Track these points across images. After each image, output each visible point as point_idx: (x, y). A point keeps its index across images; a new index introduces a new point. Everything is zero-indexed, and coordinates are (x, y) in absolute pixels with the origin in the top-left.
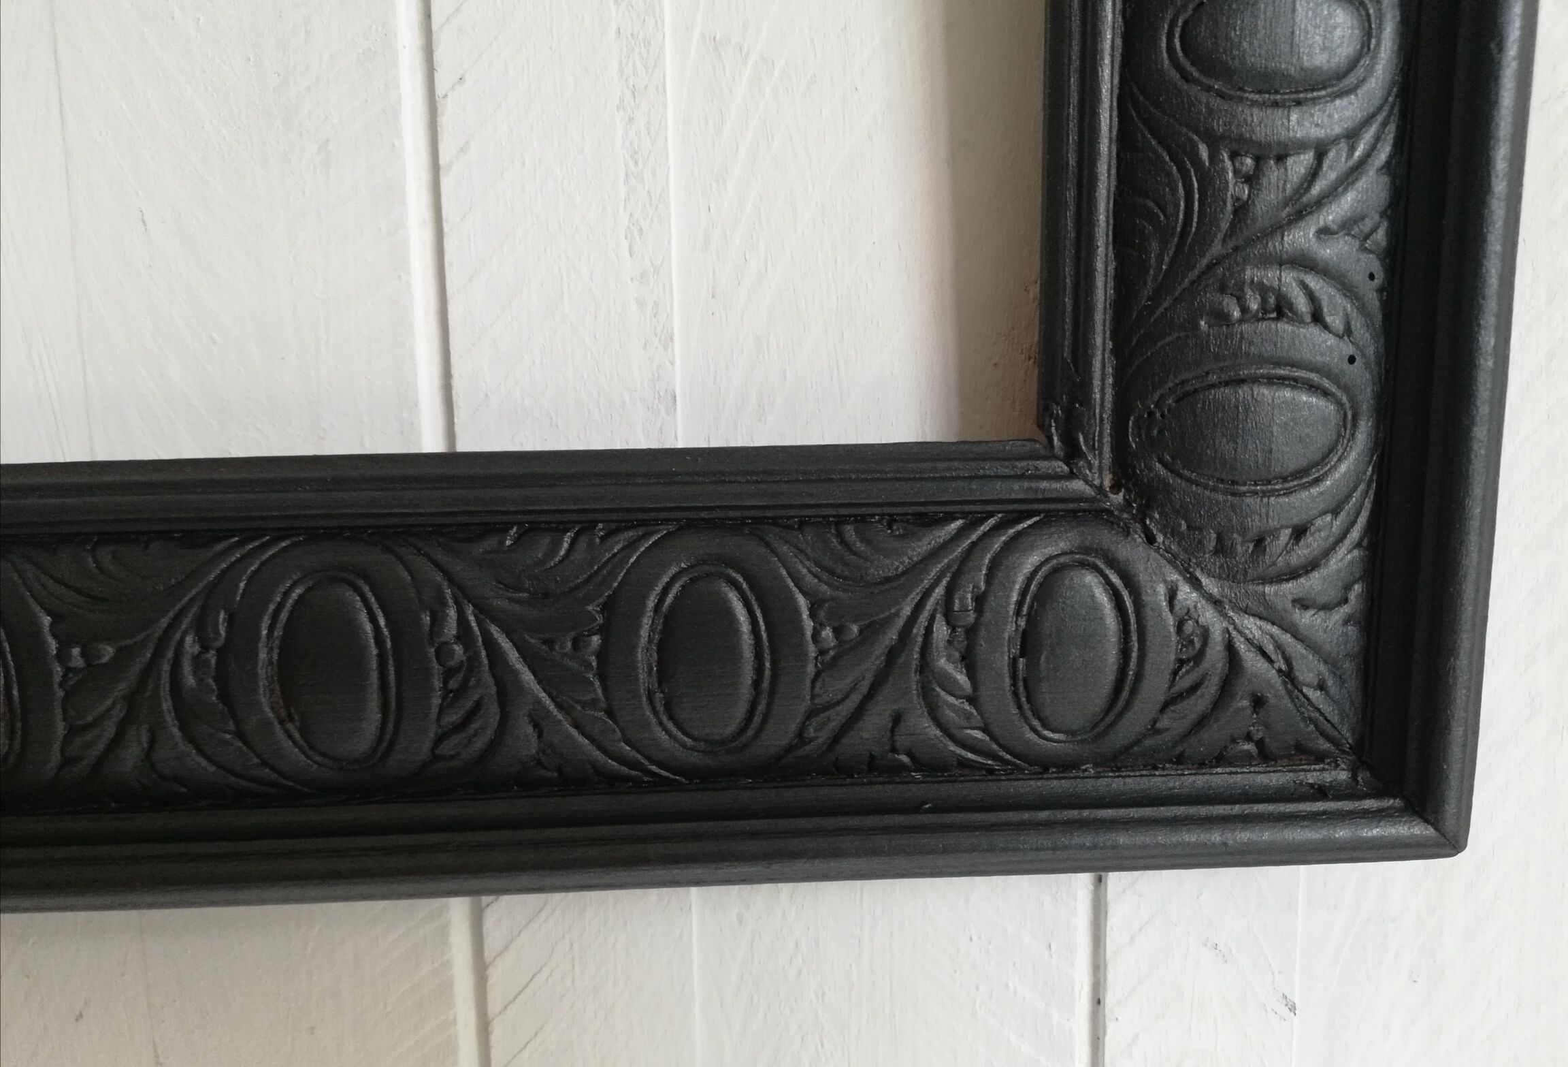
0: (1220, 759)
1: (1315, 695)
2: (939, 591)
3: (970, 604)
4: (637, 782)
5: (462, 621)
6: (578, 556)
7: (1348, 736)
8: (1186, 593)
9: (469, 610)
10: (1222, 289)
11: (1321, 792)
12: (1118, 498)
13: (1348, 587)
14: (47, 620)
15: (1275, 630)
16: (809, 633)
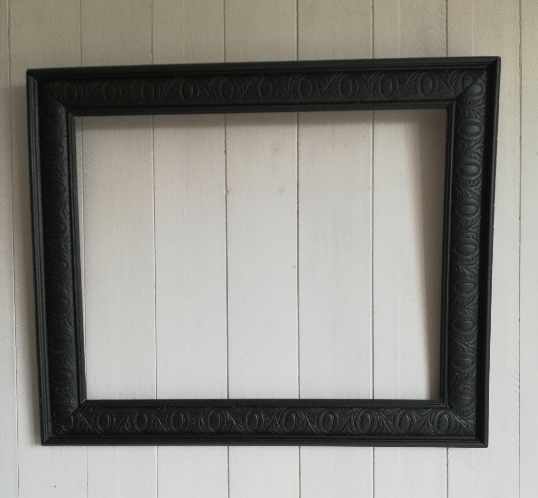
0: (461, 435)
1: (470, 429)
2: (429, 416)
3: (432, 417)
4: (395, 435)
5: (380, 417)
6: (391, 411)
7: (474, 433)
8: (456, 418)
9: (380, 416)
10: (459, 387)
11: (472, 440)
12: (448, 407)
13: (474, 417)
14: (338, 416)
15: (466, 422)
16: (415, 421)
